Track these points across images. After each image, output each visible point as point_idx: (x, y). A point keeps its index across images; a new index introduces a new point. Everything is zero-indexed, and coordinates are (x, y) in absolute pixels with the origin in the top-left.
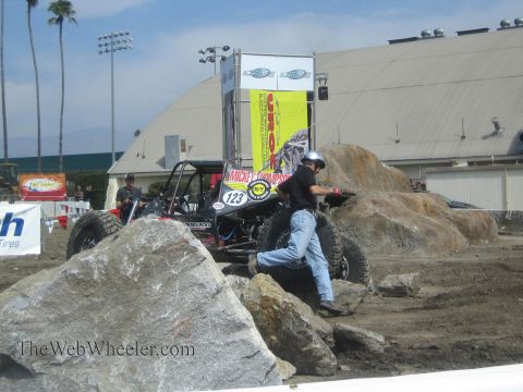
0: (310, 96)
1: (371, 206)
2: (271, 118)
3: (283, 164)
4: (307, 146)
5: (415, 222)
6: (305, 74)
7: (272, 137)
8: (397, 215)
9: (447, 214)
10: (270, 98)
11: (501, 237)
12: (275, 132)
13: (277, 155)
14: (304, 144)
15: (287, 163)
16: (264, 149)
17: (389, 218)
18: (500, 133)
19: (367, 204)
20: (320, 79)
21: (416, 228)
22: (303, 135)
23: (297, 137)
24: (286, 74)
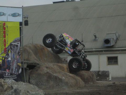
0: (21, 24)
1: (46, 69)
2: (4, 32)
3: (10, 52)
4: (19, 45)
5: (63, 75)
6: (19, 15)
7: (5, 40)
8: (56, 72)
10: (4, 24)
11: (97, 81)
12: (6, 39)
13: (7, 48)
14: (18, 43)
15: (11, 52)
16: (2, 46)
17: (53, 74)
18: (97, 40)
19: (44, 68)
20: (25, 17)
21: (63, 78)
22: (18, 40)
23: (15, 41)
24: (11, 15)
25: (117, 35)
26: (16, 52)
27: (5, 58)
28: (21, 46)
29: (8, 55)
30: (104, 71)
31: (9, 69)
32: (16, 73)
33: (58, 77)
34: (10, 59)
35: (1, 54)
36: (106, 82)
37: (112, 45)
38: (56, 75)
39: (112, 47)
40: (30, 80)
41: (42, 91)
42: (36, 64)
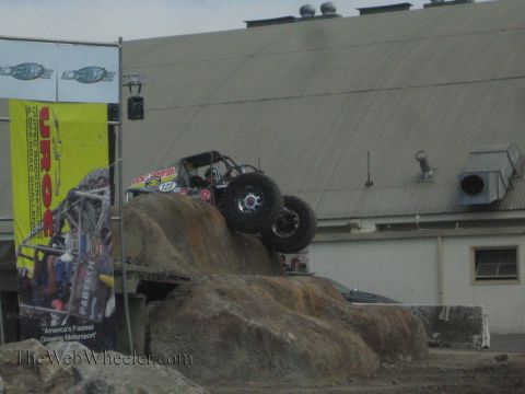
0: (113, 111)
1: (215, 298)
2: (45, 148)
3: (67, 228)
4: (106, 198)
5: (289, 327)
6: (105, 75)
7: (47, 180)
8: (259, 313)
9: (343, 313)
10: (45, 113)
11: (431, 351)
12: (52, 173)
13: (56, 212)
14: (102, 193)
15: (72, 227)
16: (34, 202)
17: (246, 320)
18: (430, 177)
19: (209, 296)
20: (130, 85)
21: (291, 335)
22: (100, 179)
23: (90, 182)
24: (72, 75)
25: (515, 158)
26: (91, 229)
27: (47, 254)
28: (112, 203)
29: (59, 239)
30: (459, 308)
31: (64, 300)
32: (92, 317)
33: (270, 335)
34: (66, 257)
35: (33, 236)
36: (469, 353)
37: (493, 197)
38: (258, 324)
39: (494, 206)
40: (152, 344)
41: (201, 389)
42: (174, 277)
